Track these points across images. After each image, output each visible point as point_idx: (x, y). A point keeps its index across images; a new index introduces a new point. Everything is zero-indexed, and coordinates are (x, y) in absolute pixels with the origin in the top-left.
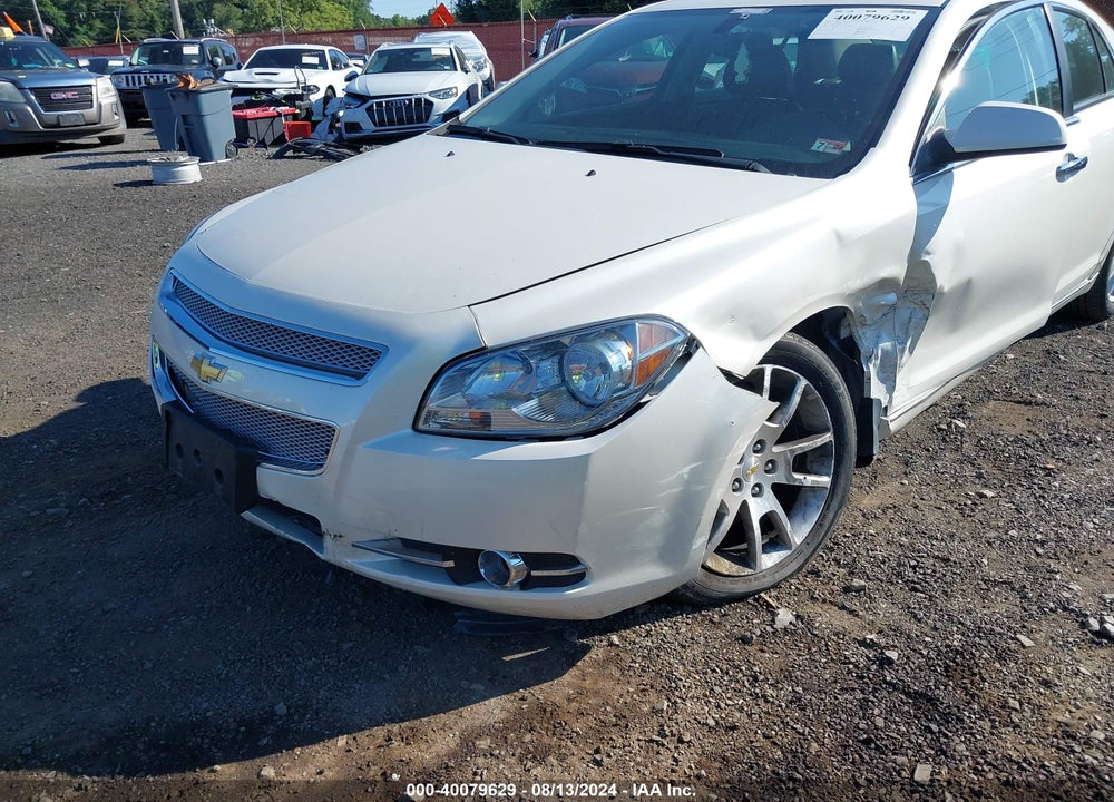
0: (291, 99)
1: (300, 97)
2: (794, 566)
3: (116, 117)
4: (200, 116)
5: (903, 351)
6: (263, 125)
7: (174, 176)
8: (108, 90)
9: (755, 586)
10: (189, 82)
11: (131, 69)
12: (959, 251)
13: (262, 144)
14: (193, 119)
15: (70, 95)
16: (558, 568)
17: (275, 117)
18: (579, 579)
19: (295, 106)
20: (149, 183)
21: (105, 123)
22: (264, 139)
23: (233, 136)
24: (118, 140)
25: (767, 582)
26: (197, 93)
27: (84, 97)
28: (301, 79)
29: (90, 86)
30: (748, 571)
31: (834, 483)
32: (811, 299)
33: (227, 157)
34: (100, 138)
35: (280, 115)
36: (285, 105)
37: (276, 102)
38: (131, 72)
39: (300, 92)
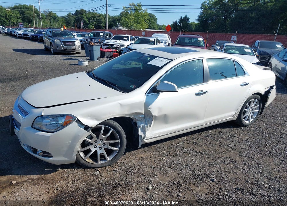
0: (116, 48)
1: (119, 48)
2: (107, 164)
3: (79, 49)
4: (93, 51)
5: (147, 126)
6: (108, 53)
7: (82, 64)
8: (79, 43)
9: (96, 166)
10: (92, 43)
11: (88, 37)
12: (160, 109)
13: (107, 57)
14: (91, 51)
15: (70, 43)
16: (46, 154)
17: (111, 52)
18: (51, 157)
19: (117, 50)
20: (77, 65)
21: (76, 50)
22: (108, 56)
23: (100, 55)
24: (79, 53)
25: (100, 166)
26: (93, 46)
27: (73, 44)
28: (120, 43)
29: (75, 42)
30: (96, 163)
31: (119, 150)
32: (112, 115)
33: (98, 60)
34: (76, 53)
35: (113, 51)
36: (115, 49)
37: (113, 48)
38: (88, 38)
39: (119, 46)
